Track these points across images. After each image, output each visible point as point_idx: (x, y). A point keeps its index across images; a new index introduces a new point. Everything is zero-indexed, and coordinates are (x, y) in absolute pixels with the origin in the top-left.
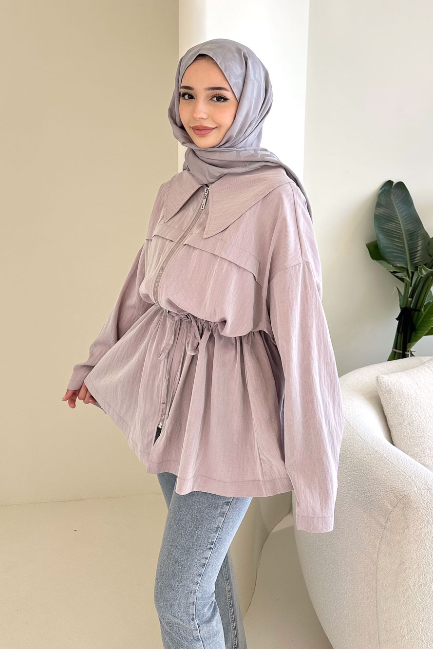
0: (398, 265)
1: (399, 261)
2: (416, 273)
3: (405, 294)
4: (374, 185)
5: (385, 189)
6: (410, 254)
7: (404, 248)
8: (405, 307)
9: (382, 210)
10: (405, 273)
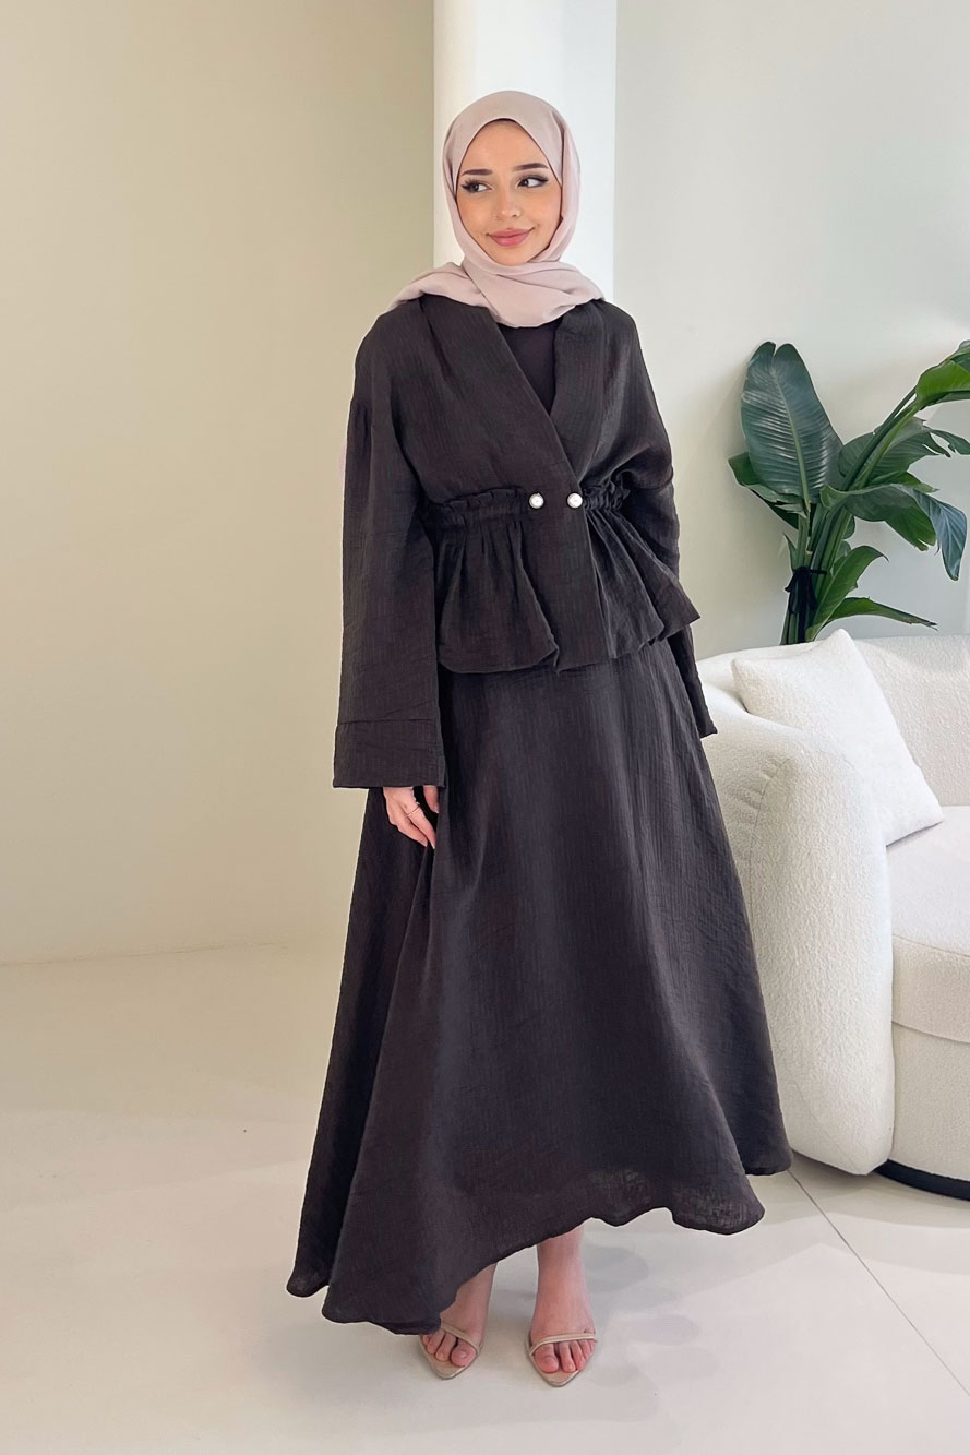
0: (786, 491)
1: (787, 483)
2: (819, 507)
3: (799, 544)
4: (742, 350)
5: (760, 360)
6: (807, 471)
7: (797, 461)
8: (801, 568)
9: (755, 397)
10: (799, 506)
